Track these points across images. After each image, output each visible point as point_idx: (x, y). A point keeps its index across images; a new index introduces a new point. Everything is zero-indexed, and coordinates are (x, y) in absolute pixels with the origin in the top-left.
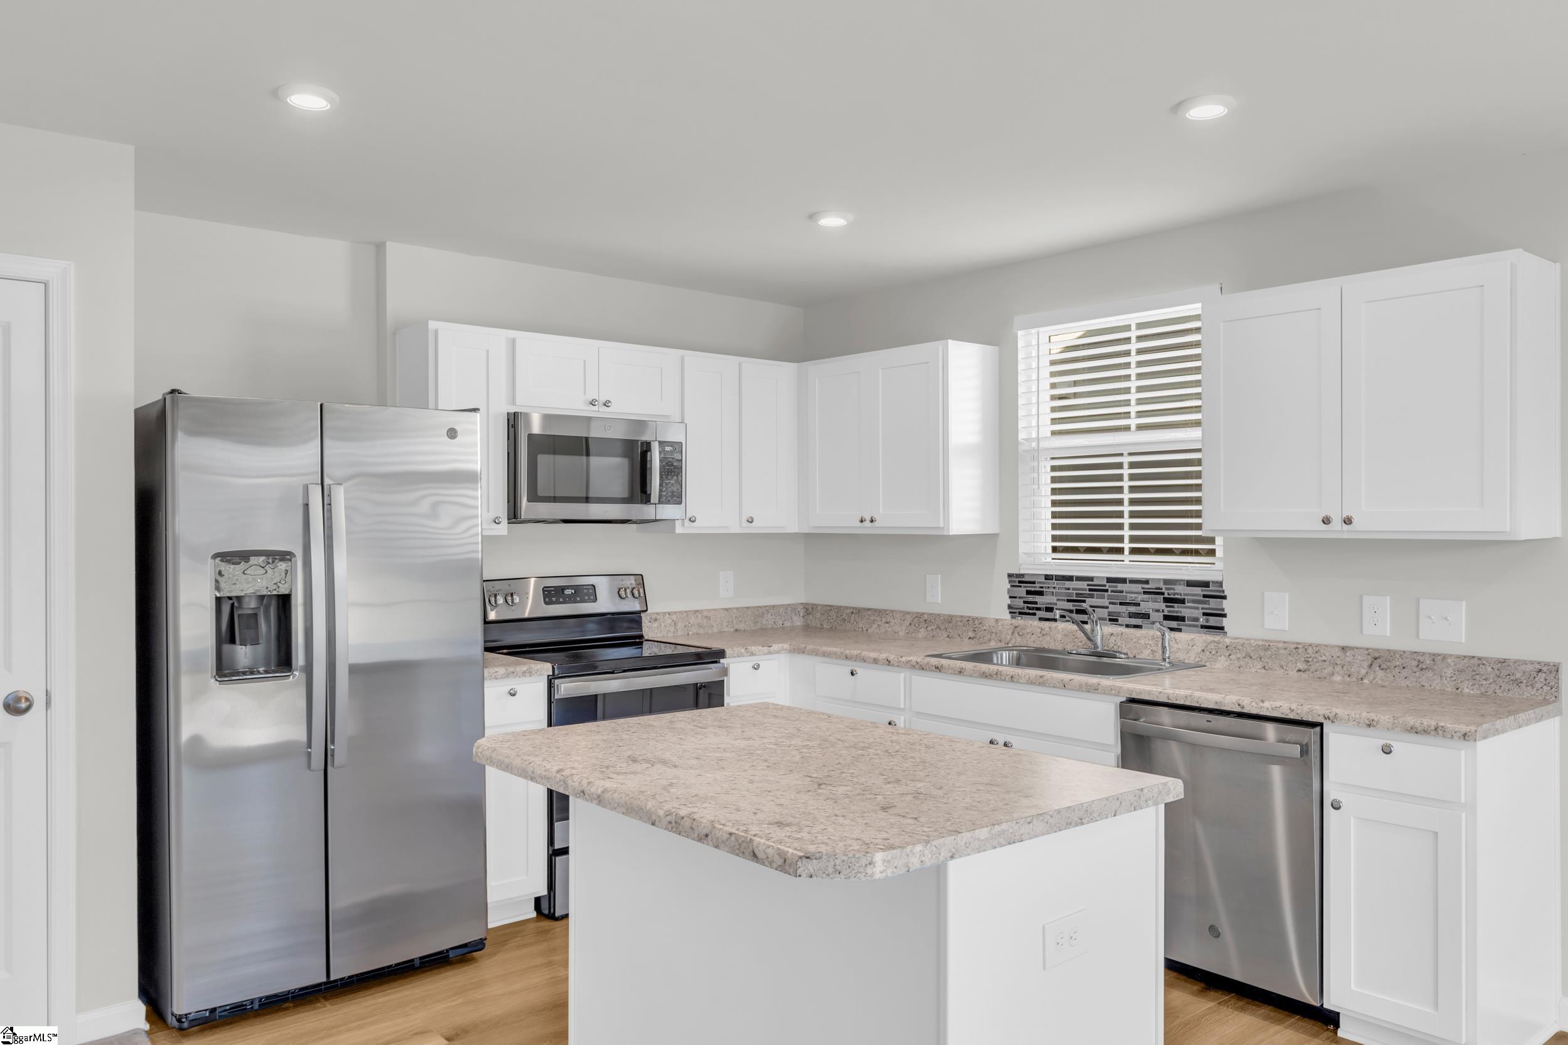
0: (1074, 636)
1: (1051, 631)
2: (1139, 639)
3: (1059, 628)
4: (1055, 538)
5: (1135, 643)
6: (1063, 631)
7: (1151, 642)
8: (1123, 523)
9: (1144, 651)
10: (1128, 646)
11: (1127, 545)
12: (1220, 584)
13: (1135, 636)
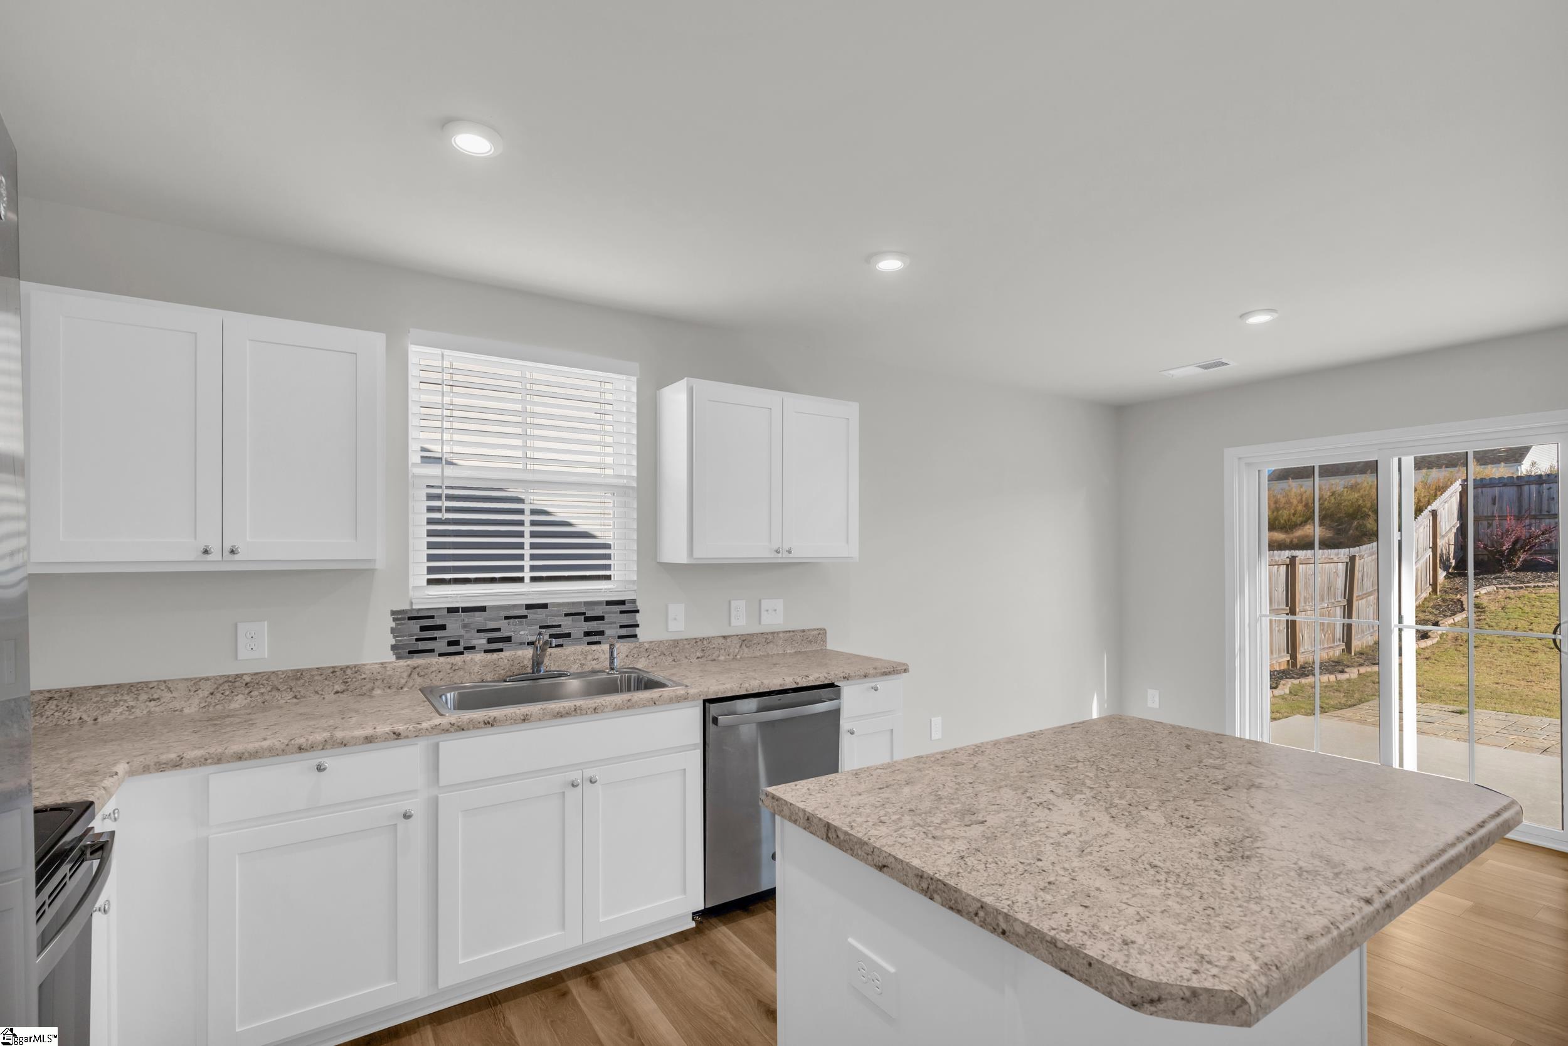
0: (495, 664)
1: (465, 664)
2: (567, 656)
3: (476, 660)
4: (430, 570)
5: (564, 660)
6: (481, 662)
7: (580, 657)
8: (524, 554)
9: (573, 666)
10: (557, 664)
11: (527, 574)
12: (634, 601)
13: (564, 654)
